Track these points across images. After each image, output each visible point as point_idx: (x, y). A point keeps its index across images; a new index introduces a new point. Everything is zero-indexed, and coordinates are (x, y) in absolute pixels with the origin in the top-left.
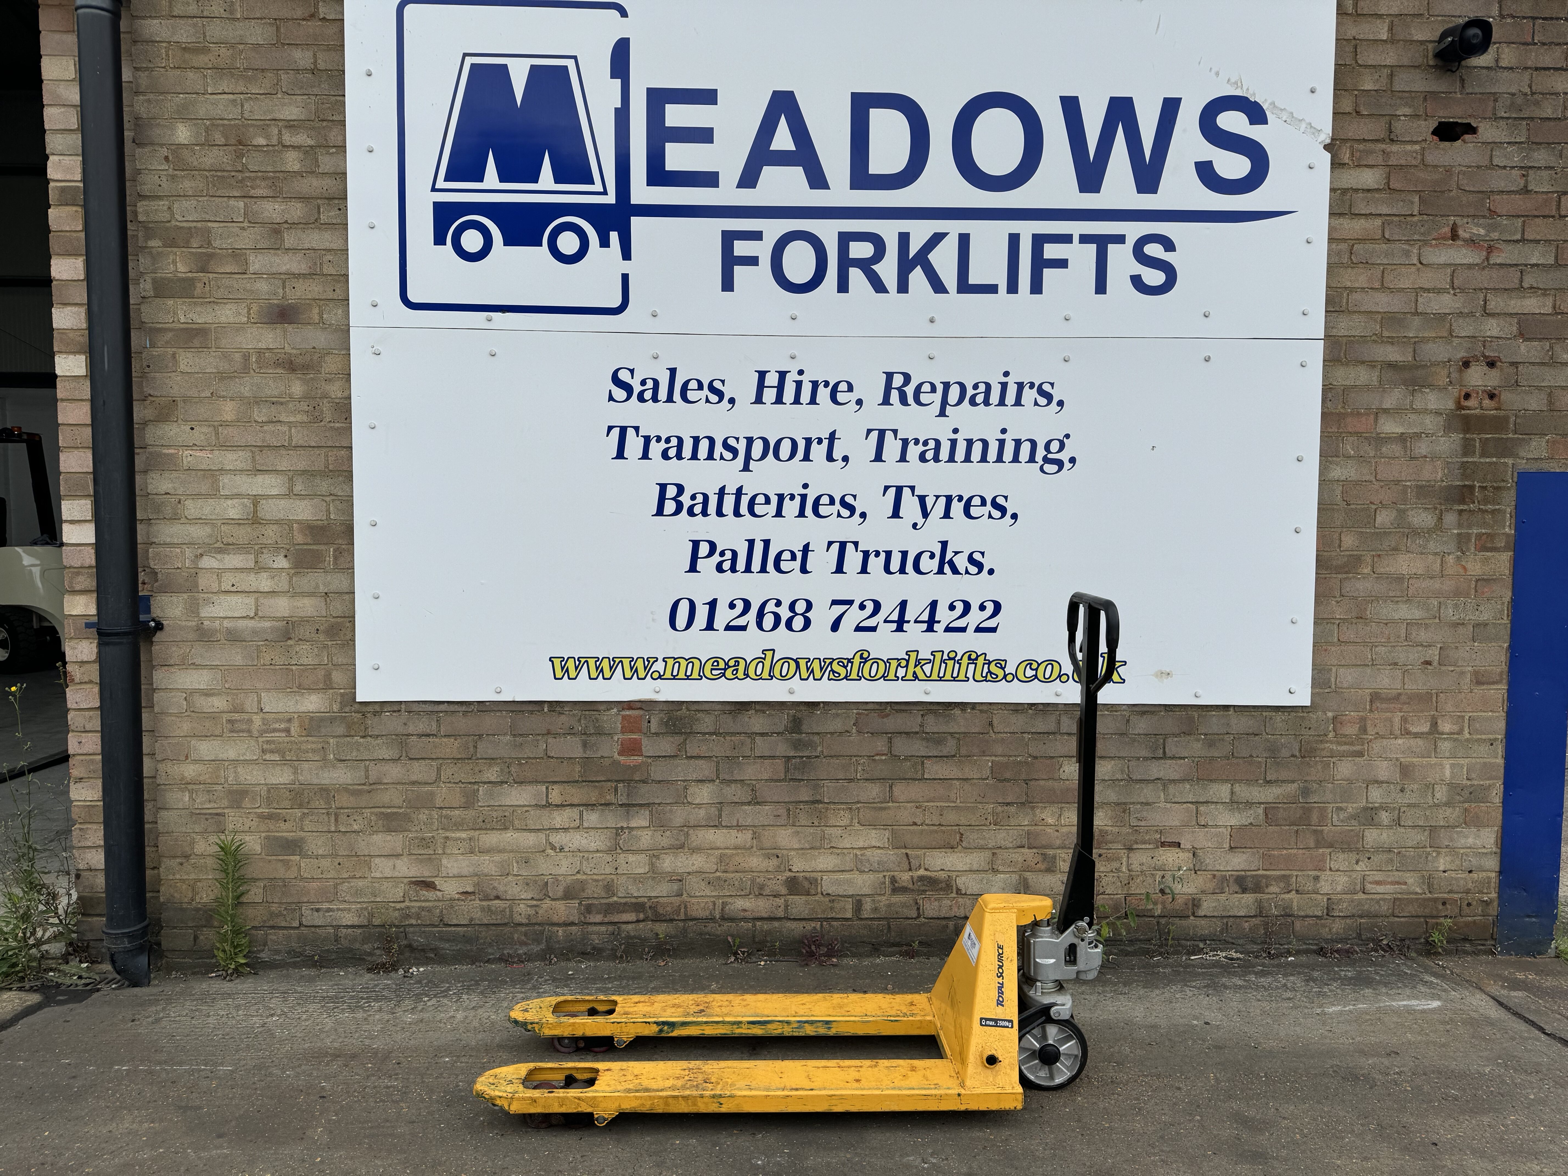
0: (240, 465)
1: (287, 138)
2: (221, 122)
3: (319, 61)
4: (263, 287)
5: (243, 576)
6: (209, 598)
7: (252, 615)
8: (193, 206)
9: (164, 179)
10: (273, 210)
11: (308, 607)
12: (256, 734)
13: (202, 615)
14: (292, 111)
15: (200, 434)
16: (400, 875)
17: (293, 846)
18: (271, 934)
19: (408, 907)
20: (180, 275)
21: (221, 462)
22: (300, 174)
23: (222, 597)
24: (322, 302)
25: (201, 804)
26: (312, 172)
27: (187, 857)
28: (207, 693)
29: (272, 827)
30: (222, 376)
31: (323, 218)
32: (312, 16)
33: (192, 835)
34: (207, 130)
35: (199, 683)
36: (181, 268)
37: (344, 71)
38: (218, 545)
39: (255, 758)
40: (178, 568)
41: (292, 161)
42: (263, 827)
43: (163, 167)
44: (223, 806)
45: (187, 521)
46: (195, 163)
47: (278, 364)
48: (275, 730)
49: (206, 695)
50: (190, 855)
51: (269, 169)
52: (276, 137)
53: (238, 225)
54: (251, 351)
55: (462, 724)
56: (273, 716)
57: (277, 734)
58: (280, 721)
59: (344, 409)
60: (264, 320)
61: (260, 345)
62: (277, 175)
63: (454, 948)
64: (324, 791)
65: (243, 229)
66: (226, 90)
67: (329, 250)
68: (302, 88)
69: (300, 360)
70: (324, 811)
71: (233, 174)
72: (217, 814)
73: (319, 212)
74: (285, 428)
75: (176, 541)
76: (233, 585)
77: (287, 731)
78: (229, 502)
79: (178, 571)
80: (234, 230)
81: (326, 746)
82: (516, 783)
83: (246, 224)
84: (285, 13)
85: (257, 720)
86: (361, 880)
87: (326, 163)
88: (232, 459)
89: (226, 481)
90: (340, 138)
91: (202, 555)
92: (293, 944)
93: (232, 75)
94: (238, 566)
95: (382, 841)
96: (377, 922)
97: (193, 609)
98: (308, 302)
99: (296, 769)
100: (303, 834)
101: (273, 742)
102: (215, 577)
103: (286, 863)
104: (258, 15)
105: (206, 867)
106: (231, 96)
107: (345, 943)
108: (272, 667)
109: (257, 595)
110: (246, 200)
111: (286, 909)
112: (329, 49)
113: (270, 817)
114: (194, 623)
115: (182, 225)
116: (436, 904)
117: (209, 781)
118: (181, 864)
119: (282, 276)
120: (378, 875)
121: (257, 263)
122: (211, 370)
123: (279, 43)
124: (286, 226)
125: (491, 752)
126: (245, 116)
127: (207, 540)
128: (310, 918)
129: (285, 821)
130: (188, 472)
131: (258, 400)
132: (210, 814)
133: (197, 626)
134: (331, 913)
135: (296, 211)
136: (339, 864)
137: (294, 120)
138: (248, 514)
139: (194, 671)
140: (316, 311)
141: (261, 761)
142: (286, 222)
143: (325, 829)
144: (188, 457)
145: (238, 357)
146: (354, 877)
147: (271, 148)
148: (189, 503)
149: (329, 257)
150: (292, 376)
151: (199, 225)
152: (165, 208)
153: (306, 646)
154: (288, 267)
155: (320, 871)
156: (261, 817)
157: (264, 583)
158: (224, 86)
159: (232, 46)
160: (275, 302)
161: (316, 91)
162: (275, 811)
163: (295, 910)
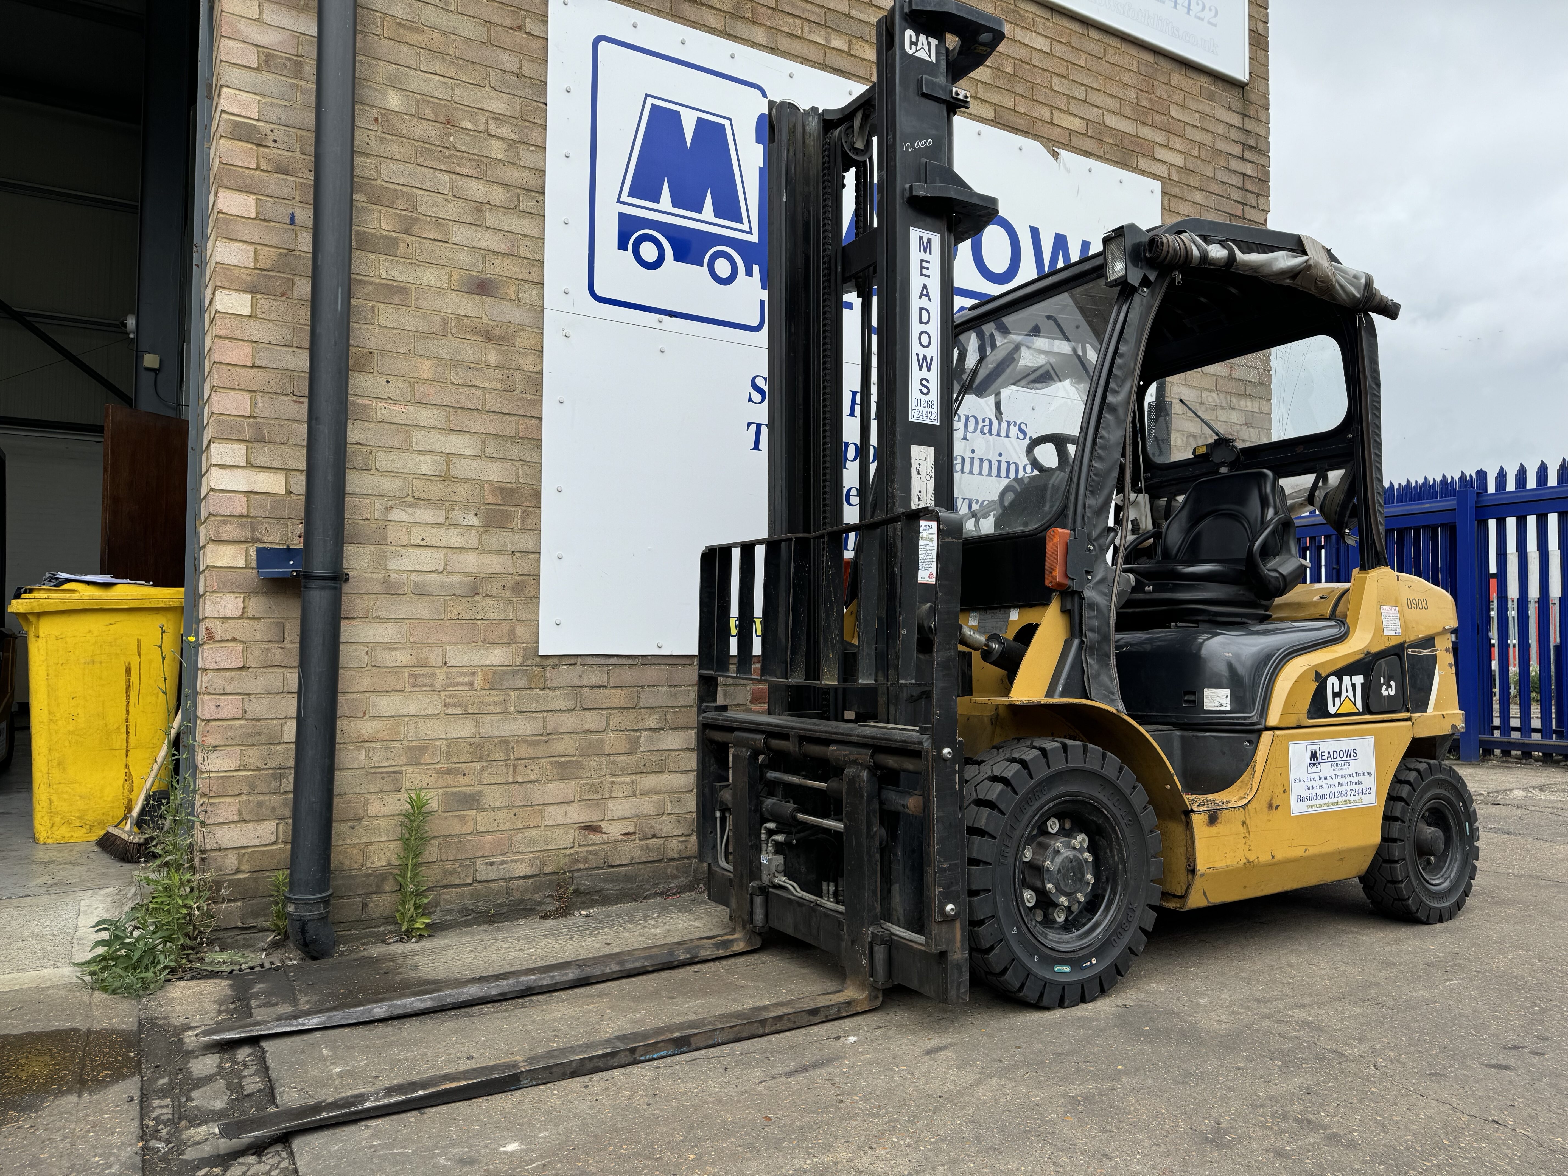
0: (433, 423)
1: (493, 128)
2: (431, 99)
3: (524, 68)
4: (464, 258)
5: (434, 530)
6: (398, 551)
7: (441, 569)
8: (400, 170)
9: (373, 139)
10: (476, 190)
11: (496, 564)
12: (438, 687)
13: (390, 568)
14: (498, 105)
15: (396, 389)
16: (571, 821)
17: (470, 801)
18: (444, 893)
19: (577, 853)
20: (383, 232)
21: (415, 418)
22: (502, 162)
23: (411, 550)
24: (518, 282)
25: (379, 762)
26: (514, 164)
27: (359, 820)
28: (390, 647)
29: (451, 782)
30: (422, 335)
31: (523, 206)
32: (519, 28)
33: (366, 795)
34: (418, 103)
35: (383, 637)
36: (385, 226)
37: (546, 83)
38: (410, 499)
39: (437, 712)
40: (367, 519)
41: (497, 150)
42: (441, 783)
43: (372, 127)
44: (401, 763)
45: (377, 473)
46: (404, 131)
47: (476, 331)
48: (458, 684)
49: (390, 649)
50: (363, 818)
51: (475, 151)
52: (483, 125)
53: (443, 196)
54: (450, 316)
55: (629, 675)
56: (455, 670)
57: (460, 688)
58: (465, 674)
59: (535, 381)
60: (464, 289)
61: (459, 312)
62: (482, 159)
63: (617, 888)
64: (504, 743)
65: (446, 200)
66: (438, 72)
67: (526, 236)
68: (508, 88)
69: (496, 332)
70: (502, 763)
71: (440, 149)
72: (394, 772)
73: (519, 200)
74: (479, 393)
75: (365, 492)
76: (423, 539)
77: (471, 684)
78: (422, 458)
79: (366, 522)
80: (440, 200)
81: (507, 699)
82: (671, 729)
83: (450, 197)
84: (494, 18)
85: (441, 674)
86: (535, 829)
87: (528, 158)
88: (426, 416)
89: (419, 437)
90: (540, 139)
91: (391, 507)
92: (466, 902)
93: (445, 60)
94: (429, 520)
95: (555, 790)
96: (548, 869)
97: (381, 562)
98: (505, 279)
99: (477, 722)
100: (481, 788)
101: (456, 695)
102: (405, 530)
103: (462, 819)
104: (471, 14)
105: (379, 829)
106: (442, 79)
107: (517, 895)
108: (458, 621)
109: (446, 550)
110: (451, 175)
111: (460, 866)
112: (532, 60)
113: (449, 772)
114: (381, 576)
115: (387, 185)
116: (601, 847)
117: (388, 738)
118: (353, 828)
119: (482, 251)
120: (551, 823)
121: (459, 234)
122: (410, 328)
123: (489, 43)
124: (488, 206)
125: (651, 703)
126: (457, 99)
127: (398, 494)
128: (484, 872)
129: (464, 775)
130: (382, 424)
131: (455, 363)
132: (387, 773)
133: (384, 578)
134: (504, 866)
135: (498, 195)
136: (515, 815)
137: (500, 114)
138: (441, 471)
139: (379, 625)
140: (513, 288)
141: (442, 715)
142: (488, 203)
143: (503, 781)
144: (382, 409)
145: (437, 319)
146: (528, 827)
147: (477, 134)
148: (381, 455)
149: (526, 242)
150: (488, 345)
151: (404, 189)
152: (372, 166)
153: (492, 601)
154: (488, 243)
155: (495, 824)
156: (441, 772)
157: (454, 539)
158: (436, 67)
159: (445, 33)
160: (475, 274)
161: (520, 93)
162: (454, 765)
163: (469, 866)
